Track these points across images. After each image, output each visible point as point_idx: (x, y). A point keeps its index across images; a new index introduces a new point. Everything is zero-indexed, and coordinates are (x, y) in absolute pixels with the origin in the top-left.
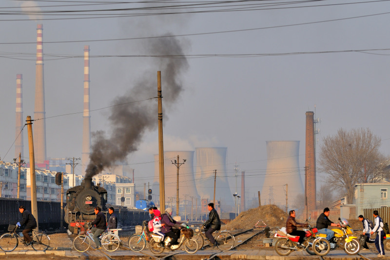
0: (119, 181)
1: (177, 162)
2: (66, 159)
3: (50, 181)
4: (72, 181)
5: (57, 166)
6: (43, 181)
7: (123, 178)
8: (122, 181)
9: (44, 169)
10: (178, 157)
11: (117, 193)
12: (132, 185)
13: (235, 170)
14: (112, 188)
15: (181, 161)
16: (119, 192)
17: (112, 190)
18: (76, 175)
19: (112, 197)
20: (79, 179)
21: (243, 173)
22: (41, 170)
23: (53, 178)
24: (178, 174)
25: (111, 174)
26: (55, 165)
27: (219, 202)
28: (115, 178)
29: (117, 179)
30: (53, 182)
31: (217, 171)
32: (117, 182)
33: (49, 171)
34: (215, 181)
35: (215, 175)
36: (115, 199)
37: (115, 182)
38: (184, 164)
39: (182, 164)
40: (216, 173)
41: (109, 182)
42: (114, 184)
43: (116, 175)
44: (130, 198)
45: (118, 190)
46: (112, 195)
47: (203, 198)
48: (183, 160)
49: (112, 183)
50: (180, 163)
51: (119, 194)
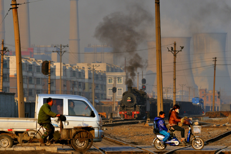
0: (110, 70)
1: (173, 49)
2: (52, 47)
3: (35, 70)
4: (60, 70)
5: (42, 54)
6: (28, 70)
7: (114, 67)
8: (113, 70)
9: (29, 58)
10: (175, 44)
11: (108, 83)
12: (124, 74)
14: (102, 78)
15: (178, 48)
16: (109, 82)
17: (102, 80)
18: (64, 64)
19: (102, 88)
20: (67, 68)
22: (25, 58)
23: (38, 67)
24: (175, 62)
25: (101, 62)
26: (40, 52)
27: (219, 93)
28: (105, 67)
29: (108, 68)
30: (38, 71)
31: (217, 59)
32: (108, 71)
33: (34, 59)
34: (215, 69)
35: (215, 63)
36: (106, 90)
37: (106, 71)
38: (181, 51)
39: (179, 51)
40: (215, 61)
41: (99, 71)
42: (104, 73)
43: (107, 64)
44: (122, 88)
45: (109, 80)
46: (102, 85)
47: (201, 88)
48: (180, 47)
49: (103, 72)
50: (177, 50)
51: (110, 84)
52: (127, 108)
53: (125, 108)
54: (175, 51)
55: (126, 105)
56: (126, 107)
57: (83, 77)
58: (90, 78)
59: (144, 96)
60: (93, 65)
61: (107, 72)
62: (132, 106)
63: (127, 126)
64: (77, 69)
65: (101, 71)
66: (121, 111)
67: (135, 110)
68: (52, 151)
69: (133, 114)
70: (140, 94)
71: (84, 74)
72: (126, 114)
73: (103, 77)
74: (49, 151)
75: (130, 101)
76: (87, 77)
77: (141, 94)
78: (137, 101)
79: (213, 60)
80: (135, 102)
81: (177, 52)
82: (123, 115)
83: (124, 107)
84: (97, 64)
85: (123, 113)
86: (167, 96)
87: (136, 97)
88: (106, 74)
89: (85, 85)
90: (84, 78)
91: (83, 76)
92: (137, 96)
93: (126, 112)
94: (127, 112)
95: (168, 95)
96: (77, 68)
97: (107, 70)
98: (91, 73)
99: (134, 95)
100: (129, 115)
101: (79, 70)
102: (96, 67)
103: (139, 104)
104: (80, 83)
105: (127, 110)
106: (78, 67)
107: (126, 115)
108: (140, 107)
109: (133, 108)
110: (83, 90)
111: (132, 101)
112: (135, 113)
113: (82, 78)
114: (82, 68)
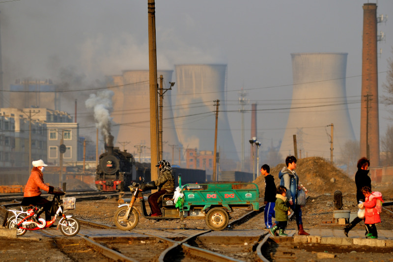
0: (52, 119)
1: (159, 87)
7: (59, 114)
8: (58, 118)
10: (161, 79)
11: (49, 138)
12: (74, 125)
13: (242, 101)
14: (40, 130)
15: (166, 85)
16: (51, 137)
17: (41, 133)
19: (40, 145)
21: (255, 106)
24: (161, 107)
28: (45, 114)
29: (49, 116)
31: (219, 103)
32: (49, 120)
34: (217, 118)
35: (217, 108)
36: (46, 149)
37: (45, 120)
38: (171, 89)
39: (167, 90)
40: (218, 105)
41: (35, 121)
42: (44, 124)
43: (47, 109)
44: (71, 147)
45: (51, 134)
46: (41, 142)
47: (189, 147)
48: (170, 83)
49: (42, 121)
50: (164, 87)
51: (52, 141)
52: (107, 176)
53: (104, 176)
54: (162, 89)
55: (104, 172)
56: (105, 174)
57: (12, 130)
58: (22, 131)
59: (129, 159)
60: (30, 111)
61: (48, 122)
62: (113, 173)
63: (92, 202)
64: (2, 117)
65: (38, 120)
66: (97, 179)
67: (117, 179)
68: (9, 236)
69: (115, 185)
70: (124, 157)
71: (14, 124)
72: (105, 184)
73: (42, 129)
74: (4, 236)
75: (111, 166)
76: (17, 128)
77: (126, 156)
78: (120, 167)
79: (214, 103)
80: (118, 168)
81: (164, 91)
82: (101, 185)
83: (102, 174)
84: (36, 110)
85: (100, 182)
86: (140, 159)
87: (119, 160)
88: (46, 125)
89: (14, 141)
90: (14, 131)
91: (12, 128)
92: (121, 159)
93: (104, 182)
94: (107, 182)
95: (141, 157)
96: (2, 115)
97: (47, 118)
98: (24, 123)
99: (116, 158)
100: (109, 186)
101: (6, 119)
102: (34, 114)
103: (123, 171)
104: (7, 137)
105: (106, 179)
106: (4, 113)
107: (104, 186)
108: (125, 175)
109: (114, 177)
110: (12, 149)
111: (114, 167)
112: (118, 182)
113: (10, 131)
114: (10, 115)
